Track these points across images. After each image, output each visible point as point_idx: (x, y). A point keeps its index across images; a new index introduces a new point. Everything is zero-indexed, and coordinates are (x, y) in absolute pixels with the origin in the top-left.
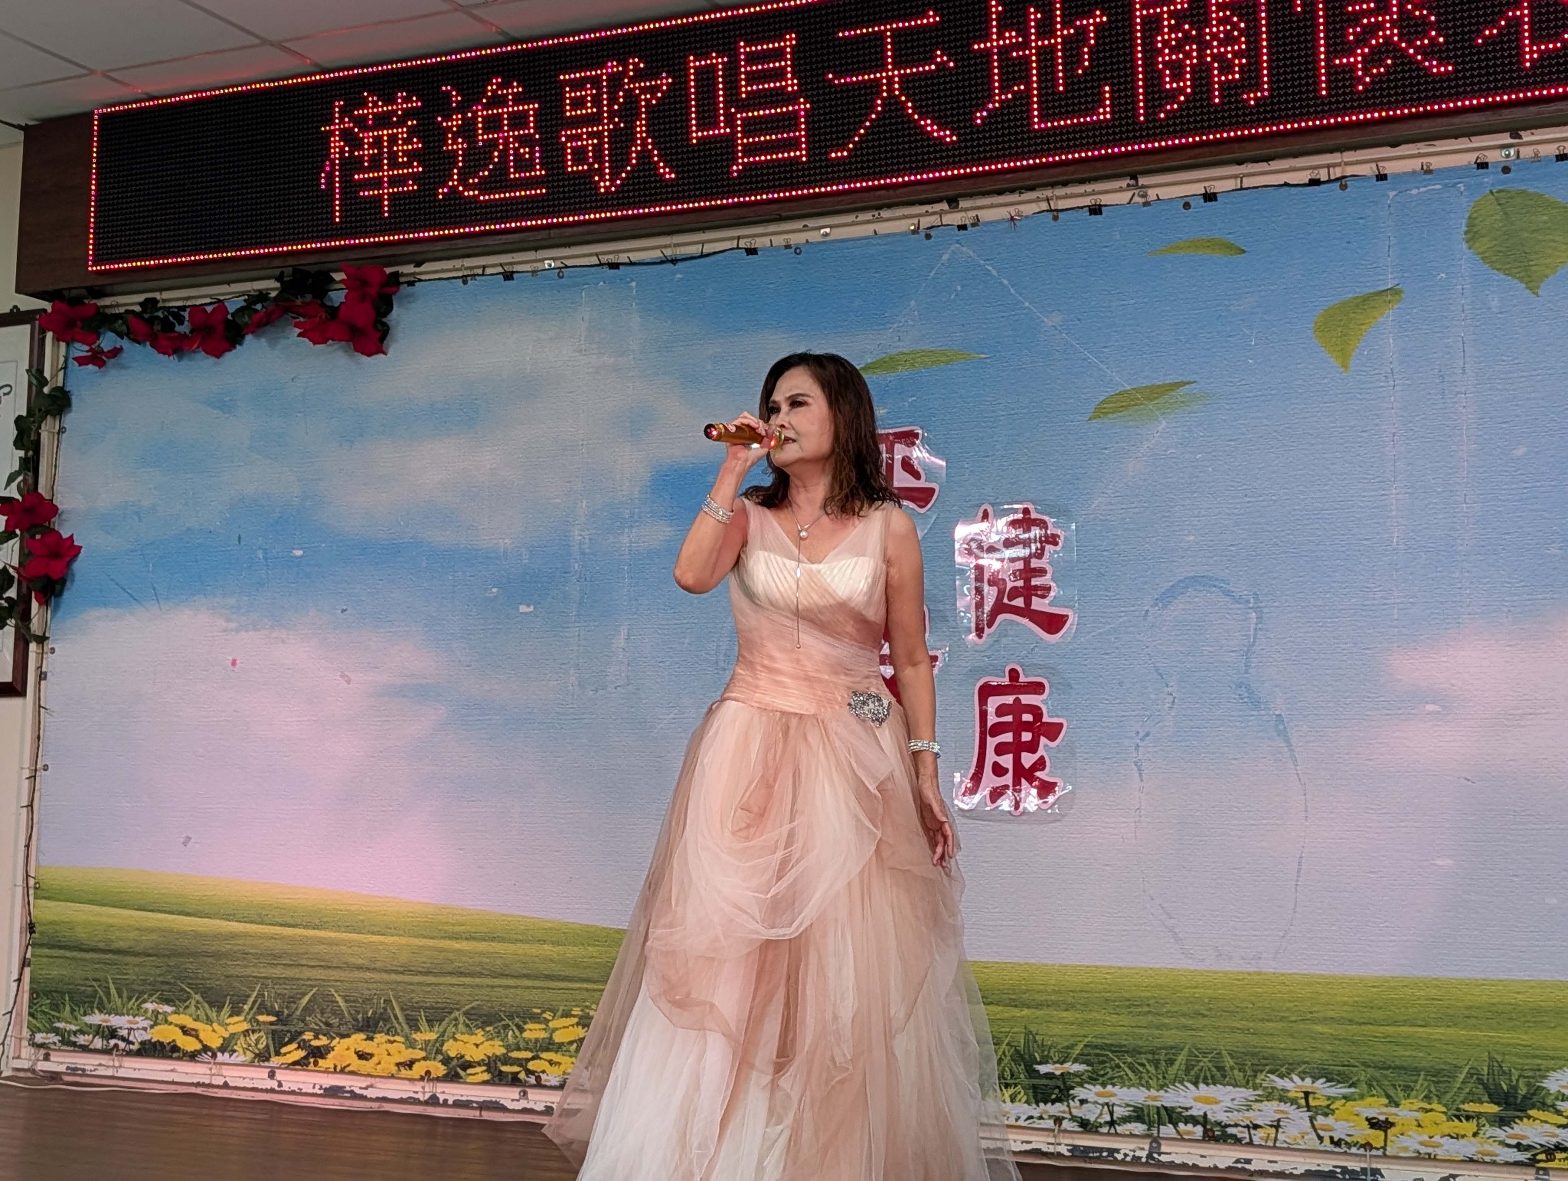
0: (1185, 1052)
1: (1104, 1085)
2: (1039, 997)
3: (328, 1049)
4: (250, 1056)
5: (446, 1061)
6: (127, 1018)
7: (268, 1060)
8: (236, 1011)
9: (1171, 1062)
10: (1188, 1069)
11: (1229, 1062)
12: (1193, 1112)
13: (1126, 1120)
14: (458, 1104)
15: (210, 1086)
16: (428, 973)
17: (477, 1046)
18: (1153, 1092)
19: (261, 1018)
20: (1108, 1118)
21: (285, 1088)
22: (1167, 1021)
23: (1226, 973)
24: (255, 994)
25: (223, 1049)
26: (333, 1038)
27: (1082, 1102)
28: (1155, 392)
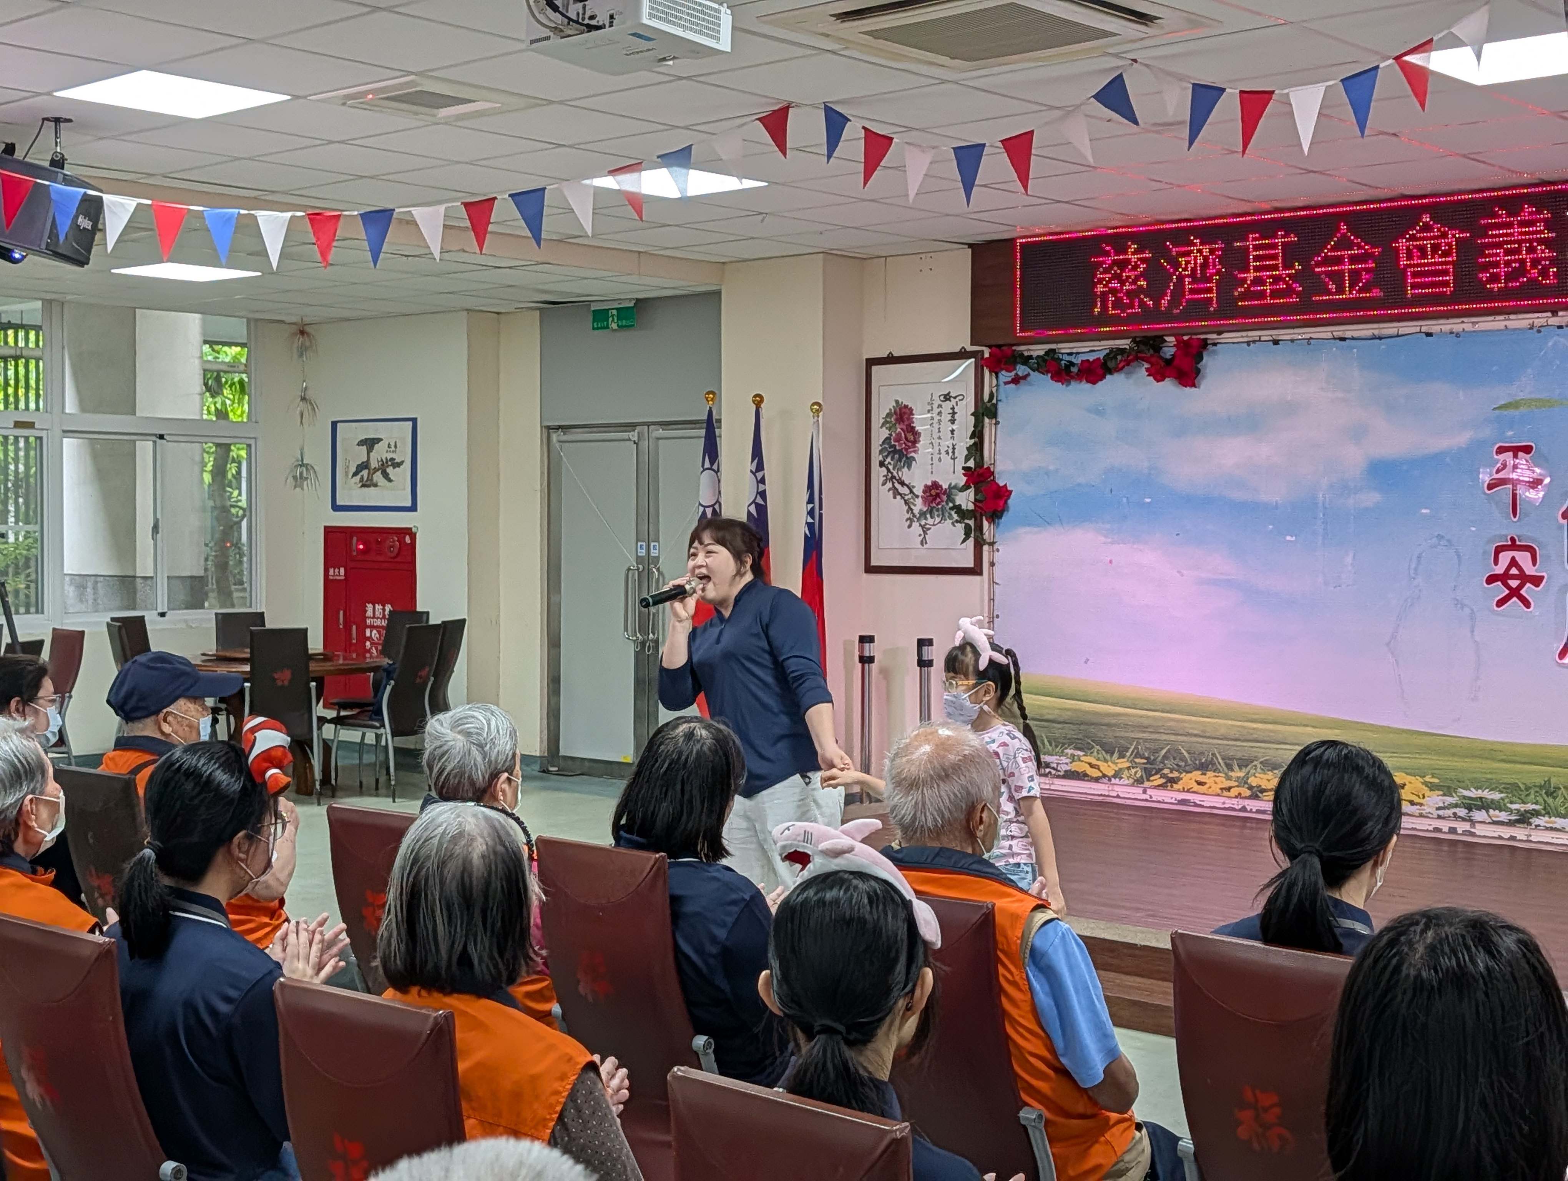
3: (1179, 779)
4: (1131, 781)
5: (1251, 788)
6: (1055, 757)
7: (1142, 783)
8: (1122, 756)
14: (1258, 812)
15: (1108, 796)
16: (1236, 740)
17: (1269, 780)
19: (1137, 760)
21: (1154, 799)
24: (1133, 747)
25: (1115, 776)
26: (1181, 773)
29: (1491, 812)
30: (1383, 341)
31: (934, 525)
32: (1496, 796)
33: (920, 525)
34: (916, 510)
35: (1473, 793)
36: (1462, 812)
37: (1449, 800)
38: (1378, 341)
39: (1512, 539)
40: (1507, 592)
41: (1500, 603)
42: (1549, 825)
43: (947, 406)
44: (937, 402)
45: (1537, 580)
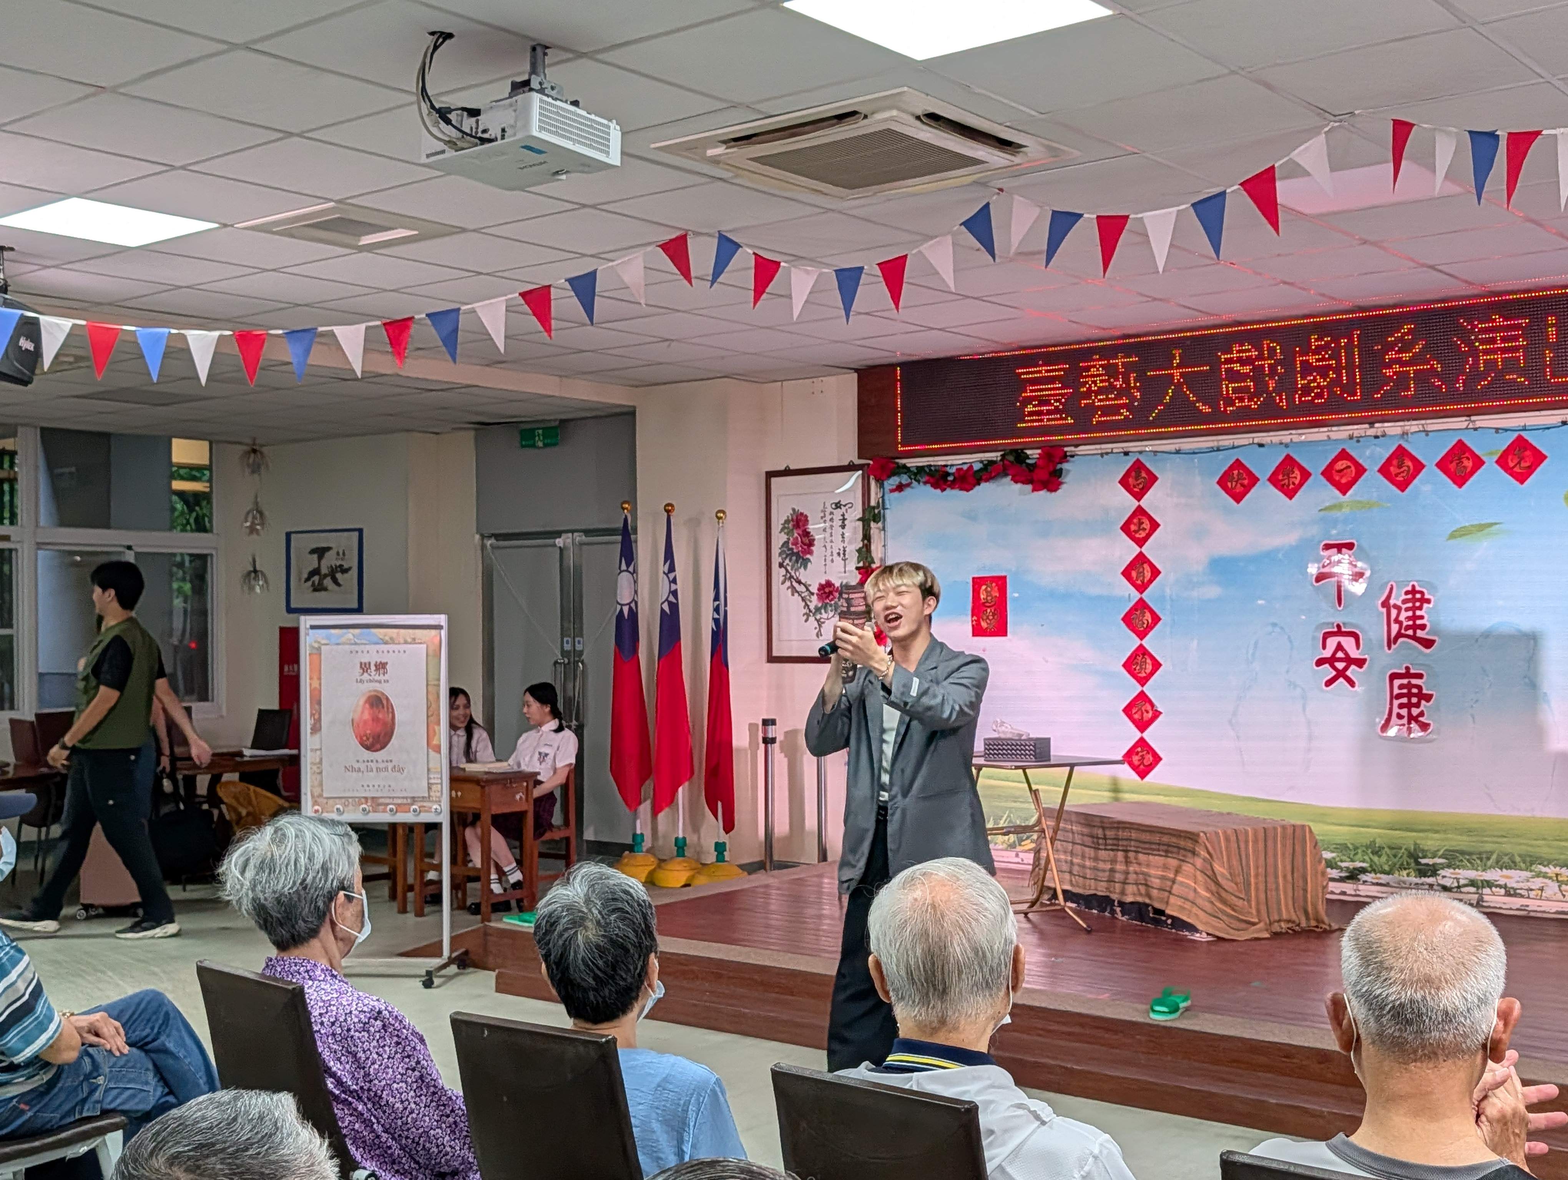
0: (1496, 854)
1: (1454, 869)
2: (1421, 827)
9: (1488, 859)
10: (1497, 862)
11: (1518, 859)
12: (1500, 882)
13: (1465, 886)
18: (1480, 873)
20: (1456, 884)
22: (1486, 839)
27: (1444, 877)
28: (1482, 527)
30: (1221, 452)
31: (828, 619)
33: (816, 618)
39: (1339, 626)
40: (1334, 673)
41: (1329, 683)
42: (1375, 881)
43: (838, 513)
44: (829, 510)
45: (1360, 663)
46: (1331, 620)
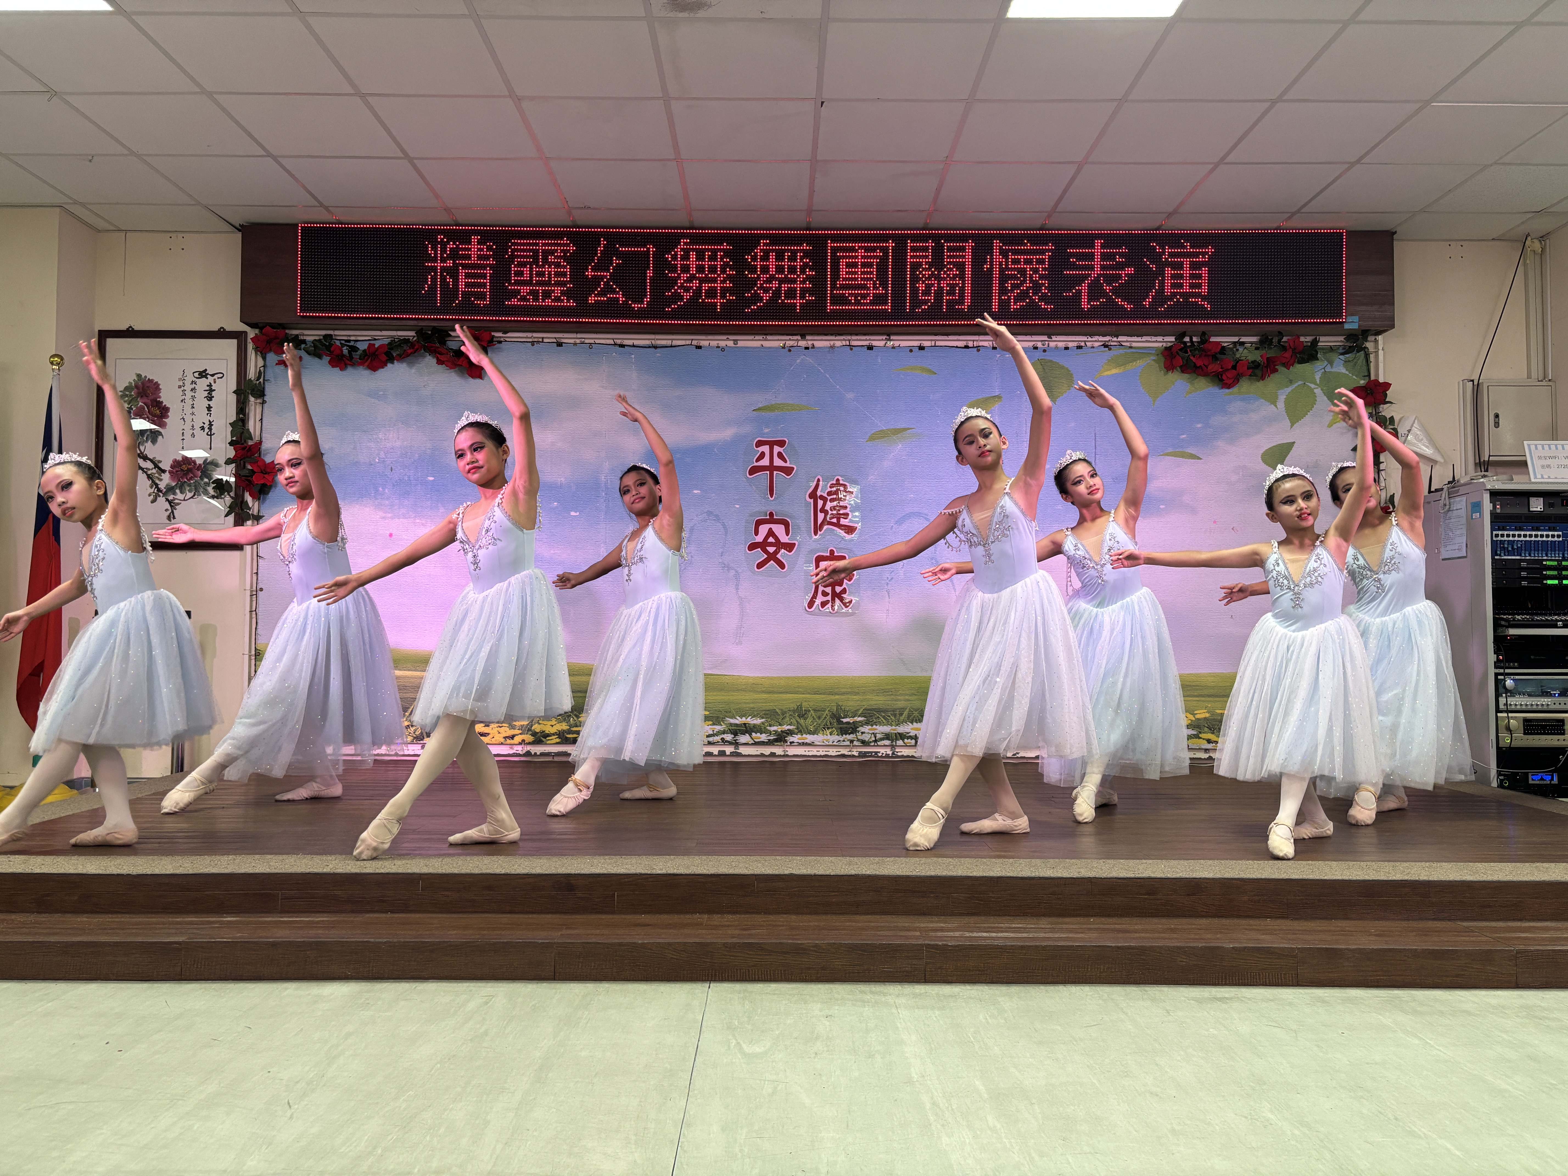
0: (907, 710)
1: (872, 725)
2: (843, 690)
5: (534, 734)
9: (901, 714)
10: (909, 717)
12: (911, 734)
13: (882, 739)
14: (543, 754)
15: (388, 755)
17: (552, 726)
18: (894, 727)
20: (874, 739)
22: (900, 698)
23: (925, 677)
27: (863, 733)
28: (897, 431)
29: (754, 734)
30: (659, 350)
31: (184, 500)
32: (758, 721)
33: (167, 500)
34: (162, 485)
35: (739, 720)
36: (729, 737)
37: (718, 728)
38: (654, 349)
39: (771, 514)
40: (766, 556)
41: (760, 565)
42: (800, 741)
43: (203, 383)
44: (190, 378)
45: (790, 547)
46: (764, 509)
